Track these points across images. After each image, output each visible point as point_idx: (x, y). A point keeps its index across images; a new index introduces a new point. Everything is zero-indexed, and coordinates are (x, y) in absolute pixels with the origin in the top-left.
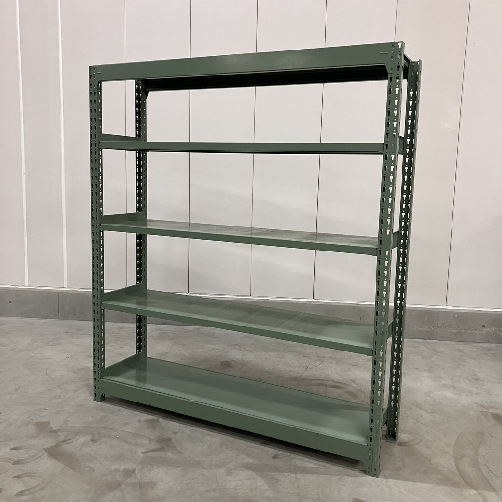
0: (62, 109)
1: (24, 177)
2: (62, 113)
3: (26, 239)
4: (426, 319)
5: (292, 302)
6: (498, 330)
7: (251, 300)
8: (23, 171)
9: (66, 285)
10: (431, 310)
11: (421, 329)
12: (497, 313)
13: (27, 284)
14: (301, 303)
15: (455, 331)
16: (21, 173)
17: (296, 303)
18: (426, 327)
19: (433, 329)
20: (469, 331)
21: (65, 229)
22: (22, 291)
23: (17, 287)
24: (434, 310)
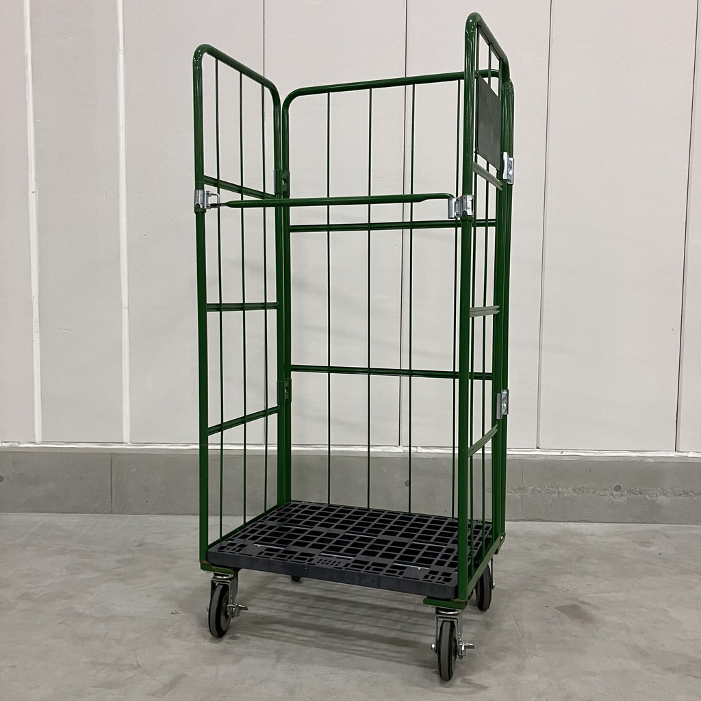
0: (122, 48)
1: (33, 199)
2: (121, 56)
3: (36, 337)
5: (632, 459)
7: (542, 458)
8: (32, 186)
9: (126, 438)
13: (38, 438)
14: (652, 460)
16: (27, 192)
17: (641, 461)
21: (125, 312)
22: (28, 453)
23: (17, 445)
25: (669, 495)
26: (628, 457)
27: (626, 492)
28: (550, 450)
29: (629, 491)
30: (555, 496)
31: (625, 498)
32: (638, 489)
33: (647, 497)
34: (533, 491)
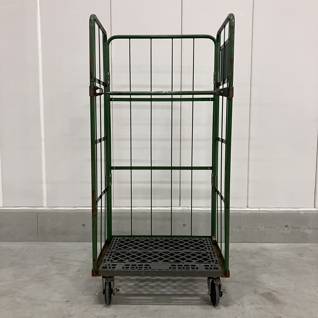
0: (39, 9)
7: (249, 212)
9: (45, 204)
14: (303, 212)
17: (298, 213)
21: (43, 142)
25: (311, 229)
26: (291, 211)
27: (290, 228)
28: (253, 208)
29: (292, 228)
30: (256, 230)
31: (290, 231)
32: (296, 227)
33: (301, 230)
34: (245, 228)
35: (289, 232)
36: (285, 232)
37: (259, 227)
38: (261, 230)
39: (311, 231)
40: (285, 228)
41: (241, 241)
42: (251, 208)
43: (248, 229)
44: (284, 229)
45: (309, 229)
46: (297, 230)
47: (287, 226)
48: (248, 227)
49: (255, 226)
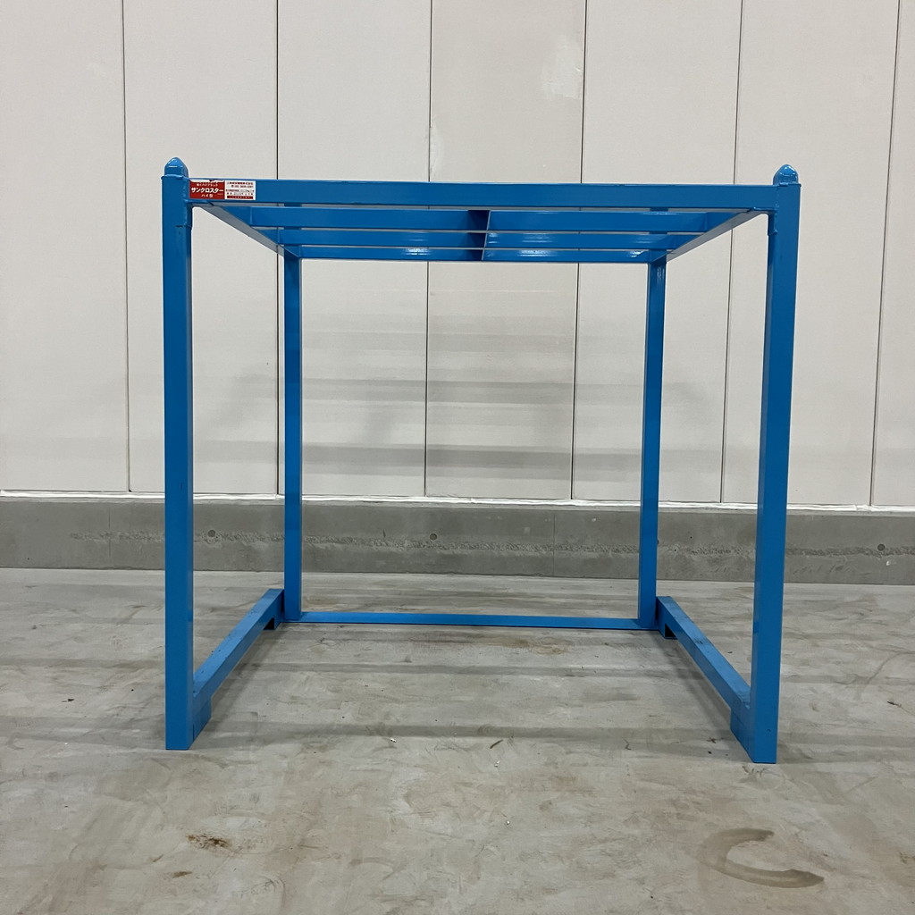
4: (527, 530)
5: (227, 502)
6: (688, 550)
10: (537, 508)
11: (518, 553)
12: (684, 511)
14: (247, 503)
15: (593, 555)
17: (235, 505)
18: (528, 548)
19: (544, 552)
20: (623, 555)
24: (544, 508)
25: (266, 540)
27: (220, 538)
28: (142, 493)
29: (225, 536)
30: (145, 542)
31: (220, 543)
32: (233, 534)
33: (243, 542)
34: (121, 537)
35: (217, 545)
36: (210, 546)
37: (151, 535)
38: (156, 541)
39: (266, 545)
40: (208, 538)
41: (112, 566)
42: (136, 493)
43: (127, 538)
44: (206, 540)
45: (262, 540)
46: (235, 541)
47: (212, 533)
48: (127, 534)
49: (142, 532)
